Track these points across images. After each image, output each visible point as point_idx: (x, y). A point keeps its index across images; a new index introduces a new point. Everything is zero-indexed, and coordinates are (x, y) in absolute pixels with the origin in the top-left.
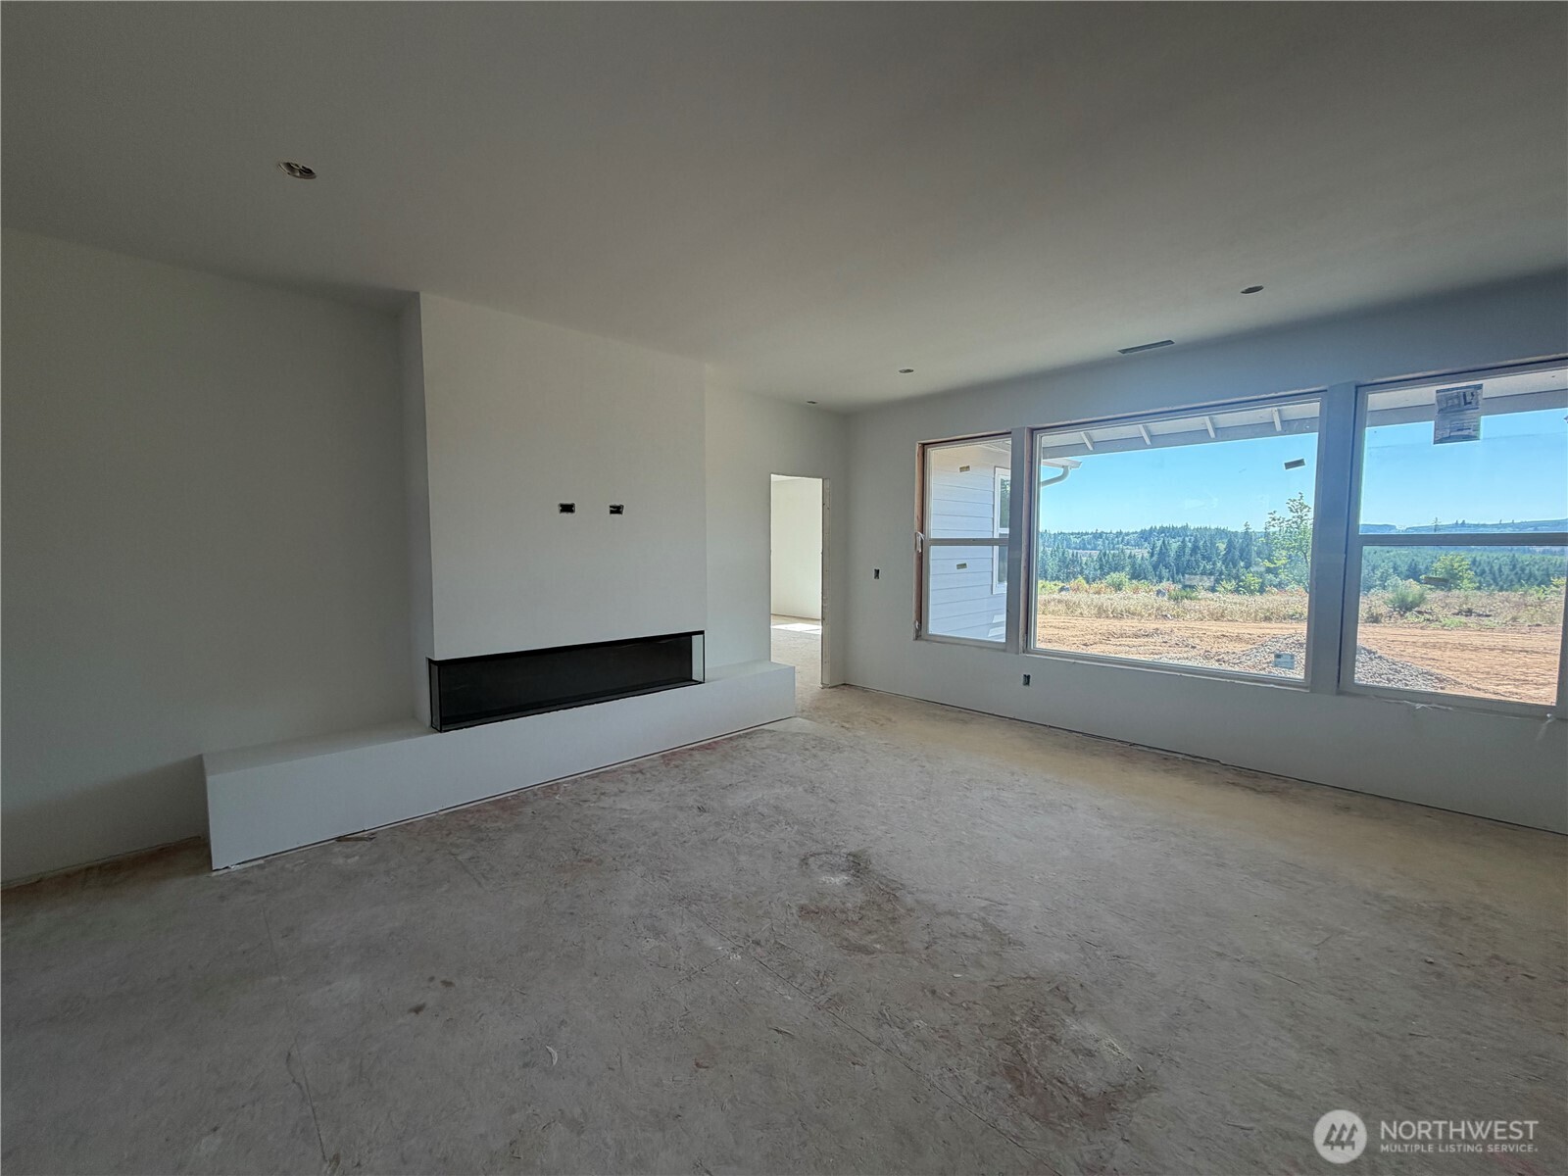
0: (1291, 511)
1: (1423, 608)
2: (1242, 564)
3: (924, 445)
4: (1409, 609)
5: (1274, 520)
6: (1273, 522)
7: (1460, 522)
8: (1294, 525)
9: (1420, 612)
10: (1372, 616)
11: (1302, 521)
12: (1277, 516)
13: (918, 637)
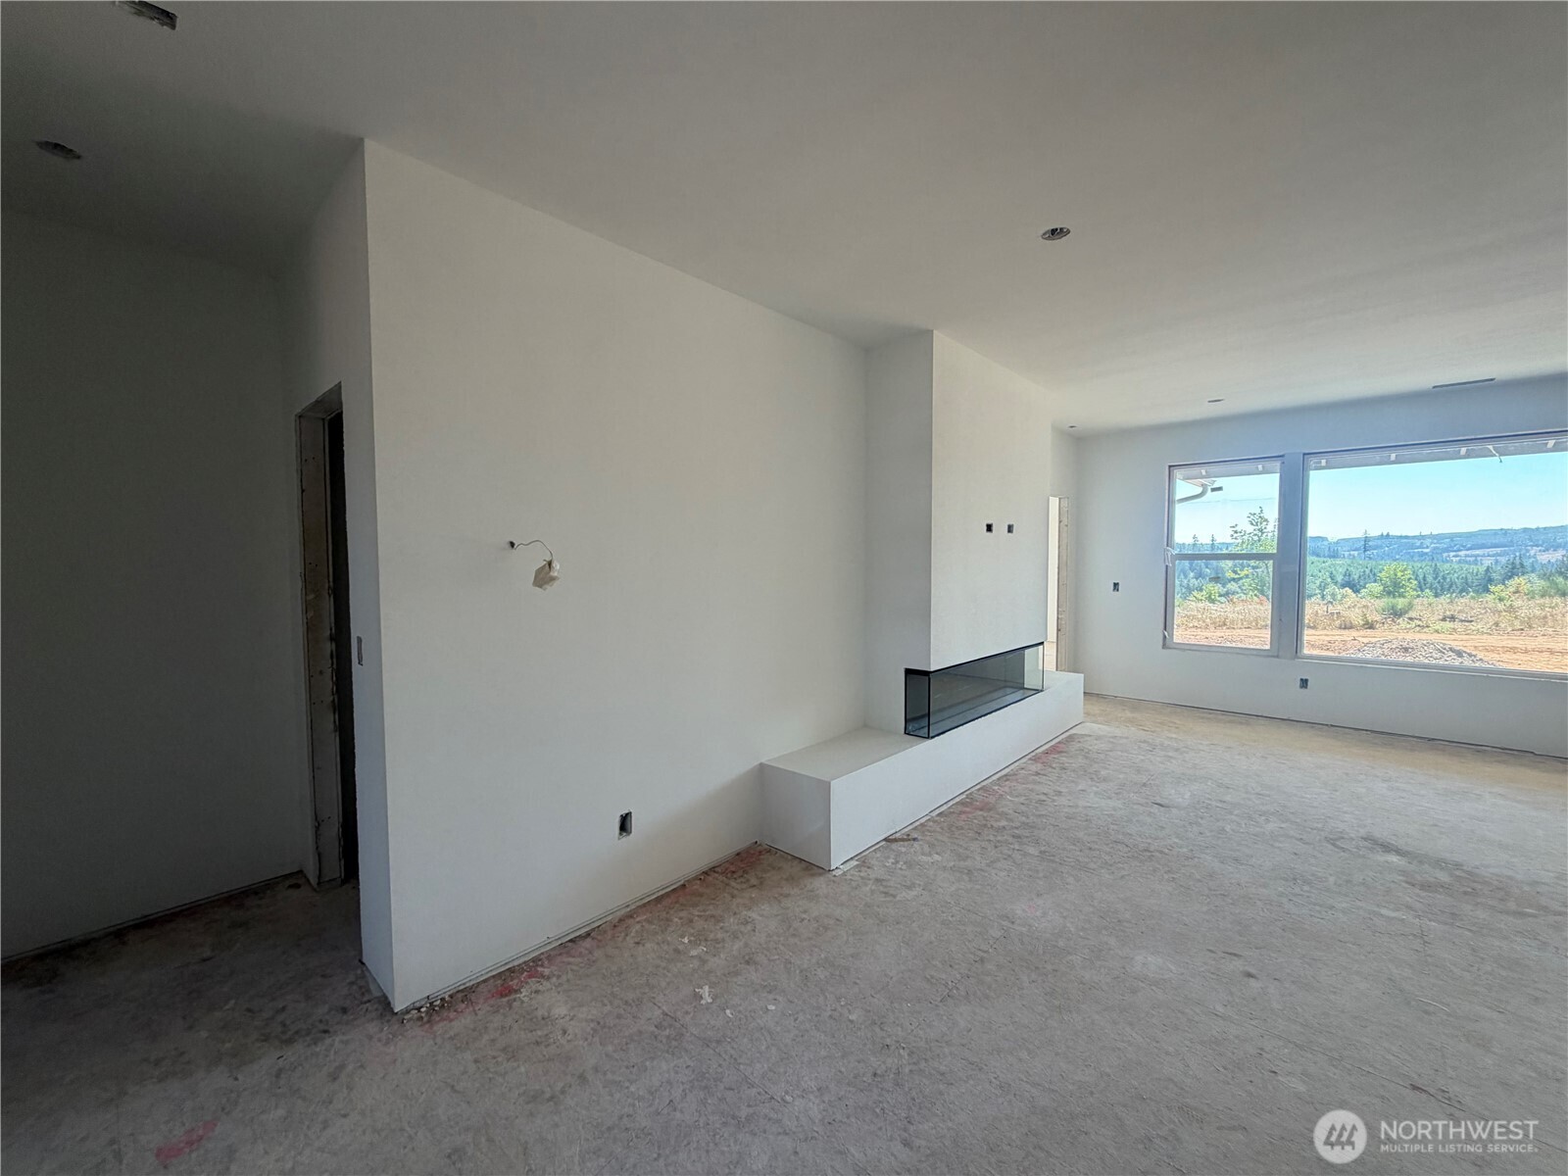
0: (1252, 524)
1: (1412, 614)
2: (1192, 575)
3: (1170, 466)
4: (1400, 616)
5: (1236, 532)
6: (1235, 535)
7: (1385, 534)
8: (1256, 538)
9: (1411, 619)
10: (1367, 623)
11: (1263, 533)
12: (1238, 529)
13: (1164, 646)
